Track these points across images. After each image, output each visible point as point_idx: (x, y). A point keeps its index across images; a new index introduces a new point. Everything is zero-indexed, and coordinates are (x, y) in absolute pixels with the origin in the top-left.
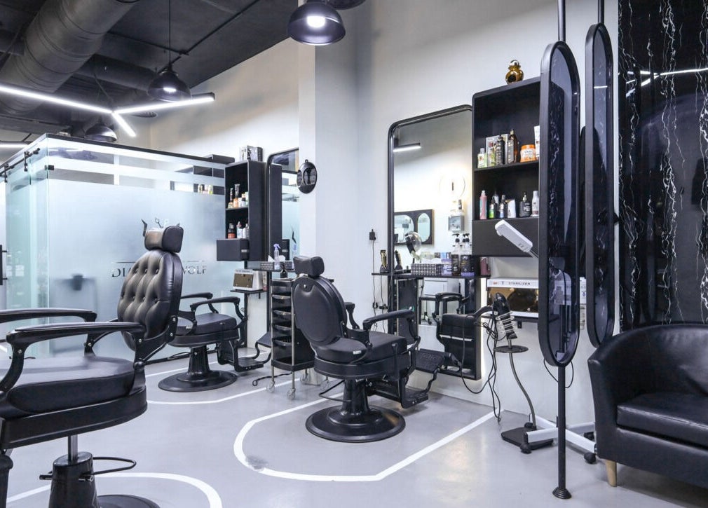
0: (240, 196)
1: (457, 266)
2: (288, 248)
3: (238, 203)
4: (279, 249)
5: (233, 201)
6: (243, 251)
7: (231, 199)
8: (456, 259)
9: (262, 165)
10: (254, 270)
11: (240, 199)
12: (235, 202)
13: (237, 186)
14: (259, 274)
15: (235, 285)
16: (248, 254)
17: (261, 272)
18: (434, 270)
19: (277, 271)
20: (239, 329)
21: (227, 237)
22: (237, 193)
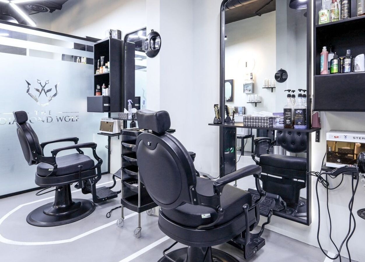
0: (104, 65)
1: (290, 119)
2: (139, 103)
3: (103, 70)
4: (131, 104)
5: (99, 69)
6: (105, 105)
7: (98, 68)
8: (289, 113)
9: (120, 42)
10: (113, 119)
11: (104, 67)
12: (100, 69)
13: (102, 58)
14: (118, 122)
15: (100, 130)
16: (109, 107)
17: (119, 120)
18: (267, 123)
19: (130, 120)
20: (96, 169)
21: (95, 95)
22: (102, 63)
